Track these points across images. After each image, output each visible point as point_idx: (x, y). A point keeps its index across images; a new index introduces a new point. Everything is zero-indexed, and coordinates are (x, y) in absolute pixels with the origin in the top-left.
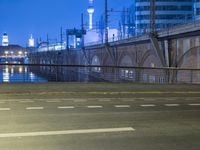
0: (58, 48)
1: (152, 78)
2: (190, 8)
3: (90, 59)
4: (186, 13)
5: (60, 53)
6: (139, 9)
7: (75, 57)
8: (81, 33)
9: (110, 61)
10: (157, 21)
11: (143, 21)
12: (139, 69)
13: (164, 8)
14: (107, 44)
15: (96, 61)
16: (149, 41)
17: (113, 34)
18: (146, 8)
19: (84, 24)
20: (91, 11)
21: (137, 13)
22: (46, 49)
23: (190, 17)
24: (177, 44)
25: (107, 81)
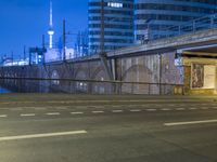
0: (21, 63)
1: (102, 90)
2: (132, 34)
3: (50, 74)
4: (129, 38)
5: (23, 67)
6: (92, 33)
7: (37, 70)
8: (42, 51)
9: (67, 76)
10: (106, 44)
11: (95, 43)
12: (91, 82)
13: (112, 34)
14: (65, 61)
15: (55, 74)
16: (99, 59)
17: (70, 53)
18: (97, 33)
19: (45, 44)
20: (51, 33)
21: (90, 36)
22: (10, 64)
23: (131, 42)
24: (121, 62)
25: (65, 93)
